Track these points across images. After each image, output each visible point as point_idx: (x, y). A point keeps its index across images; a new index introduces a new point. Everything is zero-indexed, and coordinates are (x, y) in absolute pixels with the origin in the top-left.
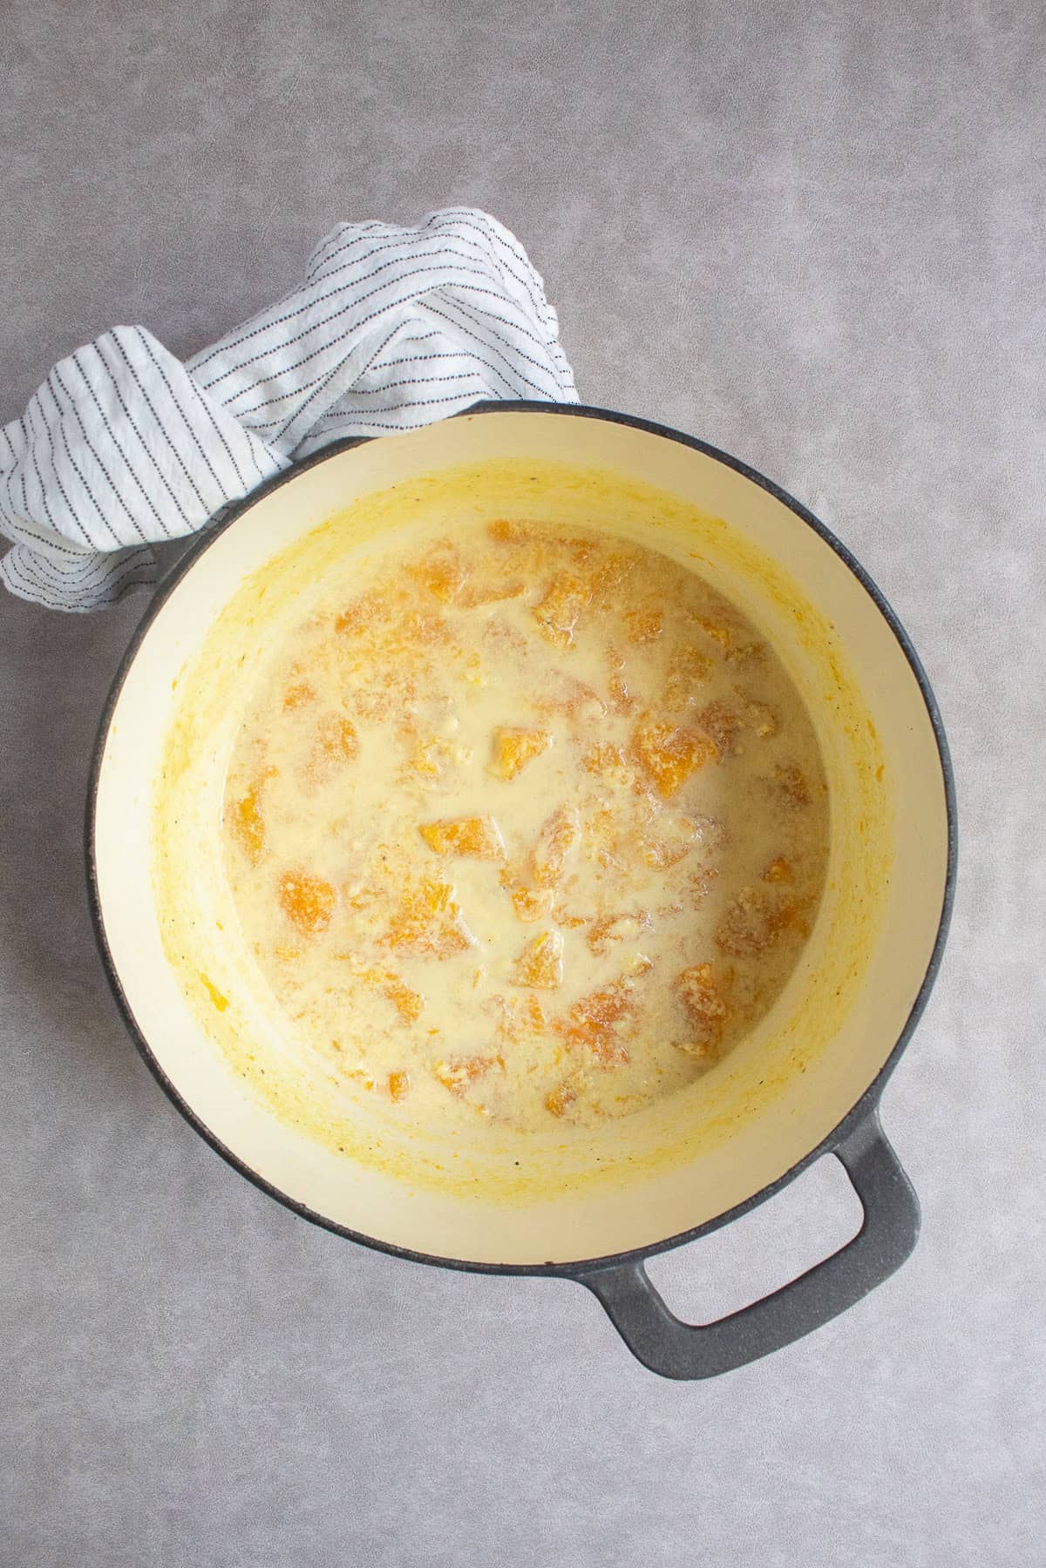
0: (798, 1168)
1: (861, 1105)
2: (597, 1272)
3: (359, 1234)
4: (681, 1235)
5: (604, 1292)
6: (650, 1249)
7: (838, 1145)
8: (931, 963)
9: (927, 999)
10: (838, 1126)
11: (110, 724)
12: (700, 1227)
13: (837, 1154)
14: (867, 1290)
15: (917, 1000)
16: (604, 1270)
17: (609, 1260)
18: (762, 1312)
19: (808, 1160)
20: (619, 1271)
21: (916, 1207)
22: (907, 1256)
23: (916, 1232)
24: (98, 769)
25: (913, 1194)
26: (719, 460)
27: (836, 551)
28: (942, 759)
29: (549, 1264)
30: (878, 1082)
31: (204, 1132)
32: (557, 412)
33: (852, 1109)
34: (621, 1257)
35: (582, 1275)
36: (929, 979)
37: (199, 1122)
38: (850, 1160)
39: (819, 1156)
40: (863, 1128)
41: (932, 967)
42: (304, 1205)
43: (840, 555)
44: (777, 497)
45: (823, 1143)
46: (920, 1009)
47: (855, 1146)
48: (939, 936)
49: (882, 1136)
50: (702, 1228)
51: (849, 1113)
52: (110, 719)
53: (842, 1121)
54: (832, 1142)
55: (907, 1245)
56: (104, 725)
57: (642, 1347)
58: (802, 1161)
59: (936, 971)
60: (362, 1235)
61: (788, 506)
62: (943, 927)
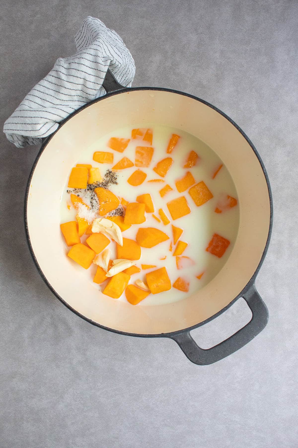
0: (233, 302)
1: (250, 283)
2: (176, 335)
3: (107, 327)
4: (200, 323)
5: (178, 341)
6: (191, 328)
7: (244, 295)
8: (267, 241)
9: (267, 251)
10: (243, 289)
11: (30, 184)
12: (205, 320)
13: (243, 297)
14: (254, 336)
15: (264, 252)
16: (178, 335)
17: (179, 332)
18: (224, 344)
19: (235, 300)
20: (182, 335)
21: (267, 311)
22: (266, 325)
23: (268, 319)
24: (27, 197)
25: (266, 308)
26: (199, 101)
27: (234, 125)
28: (267, 182)
29: (162, 334)
30: (254, 276)
31: (62, 300)
32: (153, 90)
33: (247, 284)
34: (183, 331)
35: (172, 336)
36: (267, 245)
37: (60, 297)
38: (247, 299)
39: (239, 298)
40: (251, 289)
41: (268, 242)
42: (91, 320)
43: (235, 126)
44: (216, 110)
45: (239, 294)
46: (265, 254)
47: (248, 295)
48: (269, 233)
49: (256, 291)
50: (206, 321)
51: (246, 285)
52: (30, 183)
53: (245, 288)
54: (242, 294)
55: (265, 322)
56: (28, 184)
57: (190, 356)
58: (234, 300)
59: (269, 243)
60: (108, 328)
61: (219, 113)
62: (270, 230)
